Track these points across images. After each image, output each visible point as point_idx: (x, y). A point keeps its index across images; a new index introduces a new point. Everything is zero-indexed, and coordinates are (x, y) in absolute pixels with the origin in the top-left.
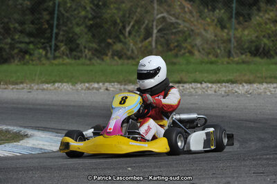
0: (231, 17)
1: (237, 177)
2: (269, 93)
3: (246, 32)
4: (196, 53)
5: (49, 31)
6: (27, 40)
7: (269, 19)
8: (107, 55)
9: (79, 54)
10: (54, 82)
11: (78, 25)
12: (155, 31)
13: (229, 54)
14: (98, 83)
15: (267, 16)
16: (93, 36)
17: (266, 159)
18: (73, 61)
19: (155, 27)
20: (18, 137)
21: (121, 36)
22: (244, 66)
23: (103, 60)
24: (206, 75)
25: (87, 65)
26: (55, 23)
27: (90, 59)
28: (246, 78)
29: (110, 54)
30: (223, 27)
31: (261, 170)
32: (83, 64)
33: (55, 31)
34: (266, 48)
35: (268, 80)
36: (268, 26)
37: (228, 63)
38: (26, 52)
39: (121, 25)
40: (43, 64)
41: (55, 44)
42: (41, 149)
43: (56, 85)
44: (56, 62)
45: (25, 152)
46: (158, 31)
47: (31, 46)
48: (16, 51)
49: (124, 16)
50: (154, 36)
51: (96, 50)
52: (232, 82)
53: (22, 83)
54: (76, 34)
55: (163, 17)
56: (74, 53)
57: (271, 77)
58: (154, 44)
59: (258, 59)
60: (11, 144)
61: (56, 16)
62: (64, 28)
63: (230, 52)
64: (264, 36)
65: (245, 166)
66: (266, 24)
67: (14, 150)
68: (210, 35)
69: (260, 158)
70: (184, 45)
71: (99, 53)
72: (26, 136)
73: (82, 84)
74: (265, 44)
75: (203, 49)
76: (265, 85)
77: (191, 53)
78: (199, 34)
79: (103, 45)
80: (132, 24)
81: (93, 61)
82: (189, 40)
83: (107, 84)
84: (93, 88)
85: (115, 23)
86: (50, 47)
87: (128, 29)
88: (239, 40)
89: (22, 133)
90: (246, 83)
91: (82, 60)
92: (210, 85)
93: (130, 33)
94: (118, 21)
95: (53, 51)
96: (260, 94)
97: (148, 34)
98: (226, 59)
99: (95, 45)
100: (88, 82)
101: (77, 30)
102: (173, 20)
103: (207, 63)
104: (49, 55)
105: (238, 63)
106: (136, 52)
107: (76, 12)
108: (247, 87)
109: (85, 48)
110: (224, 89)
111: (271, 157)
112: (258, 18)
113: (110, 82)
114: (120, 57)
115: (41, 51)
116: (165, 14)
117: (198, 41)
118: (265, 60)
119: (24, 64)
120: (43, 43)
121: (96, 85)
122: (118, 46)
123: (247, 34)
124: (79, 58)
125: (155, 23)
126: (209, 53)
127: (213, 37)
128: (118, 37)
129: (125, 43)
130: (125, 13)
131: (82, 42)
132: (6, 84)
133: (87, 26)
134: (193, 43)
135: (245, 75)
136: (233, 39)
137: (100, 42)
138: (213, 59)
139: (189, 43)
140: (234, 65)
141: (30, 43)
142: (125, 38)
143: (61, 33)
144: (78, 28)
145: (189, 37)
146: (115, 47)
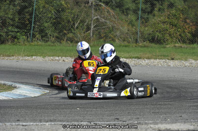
0: (138, 19)
1: (143, 115)
2: (160, 65)
3: (147, 29)
4: (117, 40)
5: (29, 25)
6: (16, 30)
7: (160, 21)
8: (64, 40)
9: (47, 39)
10: (32, 56)
11: (47, 22)
12: (92, 27)
13: (136, 41)
14: (58, 56)
15: (159, 19)
16: (55, 28)
17: (159, 104)
18: (43, 43)
19: (92, 24)
20: (11, 88)
21: (72, 29)
22: (145, 48)
23: (61, 43)
24: (122, 53)
25: (52, 46)
26: (33, 20)
27: (53, 42)
28: (147, 56)
29: (65, 40)
30: (133, 25)
31: (157, 111)
32: (49, 45)
33: (33, 25)
34: (159, 38)
35: (160, 57)
36: (159, 25)
37: (136, 46)
38: (15, 37)
39: (72, 22)
40: (26, 45)
41: (33, 34)
42: (25, 95)
43: (33, 57)
44: (33, 44)
45: (15, 97)
46: (94, 27)
47: (18, 34)
48: (10, 37)
49: (74, 17)
50: (92, 29)
51: (57, 37)
52: (139, 58)
53: (13, 56)
54: (45, 27)
55: (97, 19)
56: (44, 38)
57: (161, 56)
58: (91, 34)
59: (153, 45)
60: (7, 92)
61: (33, 16)
62: (38, 23)
63: (137, 40)
64: (157, 31)
65: (147, 108)
66: (158, 23)
67: (9, 96)
68: (125, 29)
69: (156, 104)
70: (110, 35)
71: (59, 39)
72: (15, 87)
73: (49, 57)
74: (158, 36)
75: (121, 38)
76: (158, 60)
77: (113, 40)
78: (118, 29)
79: (61, 34)
80: (78, 22)
81: (55, 44)
83: (63, 58)
84: (55, 60)
85: (69, 22)
86: (30, 34)
87: (76, 26)
88: (142, 33)
89: (13, 86)
90: (147, 59)
91: (49, 43)
93: (77, 28)
94: (71, 20)
95: (31, 37)
96: (155, 66)
97: (88, 29)
98: (135, 44)
99: (56, 34)
100: (53, 56)
102: (103, 20)
103: (123, 46)
104: (29, 39)
105: (141, 47)
107: (45, 14)
108: (147, 61)
109: (51, 36)
110: (133, 62)
111: (163, 103)
112: (153, 20)
113: (65, 56)
114: (72, 42)
115: (24, 37)
116: (98, 17)
117: (118, 33)
118: (157, 46)
119: (14, 44)
120: (26, 33)
121: (57, 58)
122: (70, 35)
123: (148, 30)
124: (47, 41)
125: (92, 22)
126: (124, 40)
127: (127, 31)
128: (70, 29)
129: (74, 33)
130: (74, 16)
131: (49, 32)
132: (4, 56)
133: (51, 23)
134: (115, 34)
135: (146, 54)
136: (139, 32)
137: (59, 32)
138: (127, 44)
139: (113, 34)
140: (139, 48)
141: (18, 32)
142: (75, 30)
143: (36, 26)
144: (47, 24)
145: (113, 30)
146: (68, 35)
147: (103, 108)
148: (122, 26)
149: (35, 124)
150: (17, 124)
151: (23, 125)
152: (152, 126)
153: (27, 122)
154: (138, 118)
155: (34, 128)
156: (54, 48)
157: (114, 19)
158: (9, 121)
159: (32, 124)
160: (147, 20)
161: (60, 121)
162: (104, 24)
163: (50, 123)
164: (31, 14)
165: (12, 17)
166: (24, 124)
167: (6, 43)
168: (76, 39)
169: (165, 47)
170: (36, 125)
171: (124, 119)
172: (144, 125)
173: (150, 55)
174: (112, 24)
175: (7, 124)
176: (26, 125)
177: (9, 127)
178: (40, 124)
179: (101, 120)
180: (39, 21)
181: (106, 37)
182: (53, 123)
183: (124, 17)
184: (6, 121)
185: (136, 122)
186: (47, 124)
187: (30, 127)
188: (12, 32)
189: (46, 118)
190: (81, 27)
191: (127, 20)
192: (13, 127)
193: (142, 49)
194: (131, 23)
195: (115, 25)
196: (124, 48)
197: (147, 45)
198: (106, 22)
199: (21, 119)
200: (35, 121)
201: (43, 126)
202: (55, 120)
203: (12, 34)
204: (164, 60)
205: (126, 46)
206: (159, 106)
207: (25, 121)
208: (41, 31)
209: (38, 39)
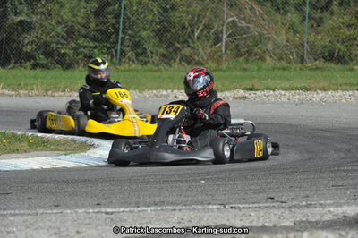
0: (304, 20)
1: (316, 191)
2: (344, 101)
3: (319, 37)
4: (268, 58)
5: (114, 35)
6: (92, 44)
7: (343, 24)
9: (146, 59)
11: (145, 29)
12: (225, 36)
13: (302, 60)
14: (166, 90)
15: (341, 20)
16: (160, 40)
17: (344, 171)
18: (140, 67)
19: (224, 31)
20: (85, 147)
21: (190, 40)
22: (318, 72)
23: (170, 65)
24: (278, 82)
25: (155, 71)
26: (121, 27)
27: (157, 65)
28: (321, 85)
29: (178, 60)
30: (296, 32)
31: (340, 182)
32: (151, 70)
33: (121, 35)
34: (341, 54)
35: (344, 87)
36: (342, 31)
37: (301, 69)
39: (189, 29)
41: (122, 51)
44: (121, 68)
45: (92, 163)
46: (228, 36)
47: (96, 51)
48: (81, 56)
49: (192, 20)
50: (224, 40)
51: (164, 56)
52: (307, 89)
54: (143, 39)
55: (234, 21)
56: (140, 58)
57: (346, 84)
58: (223, 49)
59: (331, 65)
60: (77, 155)
61: (121, 20)
62: (130, 32)
63: (303, 57)
64: (337, 42)
65: (324, 178)
66: (340, 28)
67: (82, 160)
68: (282, 38)
69: (338, 170)
70: (256, 50)
71: (166, 58)
72: (93, 145)
73: (150, 92)
74: (340, 50)
75: (275, 55)
76: (340, 93)
77: (262, 59)
78: (269, 39)
79: (171, 50)
80: (201, 28)
81: (161, 67)
82: (260, 46)
83: (175, 91)
84: (161, 95)
85: (184, 27)
86: (116, 51)
87: (196, 34)
88: (312, 45)
89: (88, 143)
90: (320, 90)
91: (150, 66)
92: (283, 92)
93: (198, 38)
94: (187, 25)
95: (118, 57)
96: (335, 102)
97: (218, 40)
98: (299, 65)
99: (162, 50)
100: (157, 89)
101: (144, 34)
102: (243, 24)
103: (279, 69)
104: (114, 60)
105: (311, 69)
106: (205, 58)
107: (142, 16)
108: (322, 94)
109: (152, 53)
110: (298, 96)
111: (350, 168)
112: (331, 21)
114: (189, 63)
115: (106, 56)
116: (235, 18)
117: (270, 46)
118: (339, 66)
121: (164, 92)
122: (187, 51)
123: (322, 40)
124: (146, 63)
125: (224, 28)
126: (281, 59)
127: (285, 42)
128: (186, 41)
129: (193, 48)
130: (193, 17)
131: (149, 47)
132: (71, 91)
133: (153, 30)
134: (264, 48)
135: (319, 82)
136: (306, 44)
137: (167, 47)
138: (286, 65)
139: (260, 48)
140: (308, 72)
141: (95, 47)
142: (194, 43)
143: (127, 37)
144: (145, 33)
145: (260, 42)
146: (183, 52)
147: (246, 178)
148: (276, 34)
149: (128, 210)
150: (96, 210)
151: (107, 213)
152: (332, 209)
153: (114, 207)
154: (308, 196)
155: (125, 218)
156: (158, 74)
157: (262, 22)
158: (83, 206)
159: (122, 210)
160: (320, 22)
161: (172, 204)
162: (245, 30)
163: (153, 208)
164: (117, 16)
165: (84, 21)
166: (109, 210)
167: (74, 68)
168: (197, 59)
169: (352, 70)
170: (131, 212)
171: (283, 199)
172: (317, 209)
173: (326, 84)
174: (258, 30)
175: (81, 211)
176: (112, 213)
177: (82, 217)
178: (136, 209)
179: (244, 201)
180: (131, 28)
181: (249, 52)
182: (159, 208)
183: (279, 17)
184: (77, 206)
185: (304, 203)
186: (149, 209)
187: (118, 215)
188: (85, 47)
189: (147, 200)
190: (206, 36)
191: (285, 22)
192: (90, 215)
193: (312, 73)
194: (292, 28)
195: (265, 32)
196: (281, 71)
197: (320, 66)
198: (248, 28)
199: (103, 202)
200: (127, 204)
201: (141, 214)
202: (162, 203)
203: (86, 51)
204: (351, 93)
205: (284, 69)
206: (343, 174)
207: (110, 204)
208: (136, 45)
209: (129, 60)
